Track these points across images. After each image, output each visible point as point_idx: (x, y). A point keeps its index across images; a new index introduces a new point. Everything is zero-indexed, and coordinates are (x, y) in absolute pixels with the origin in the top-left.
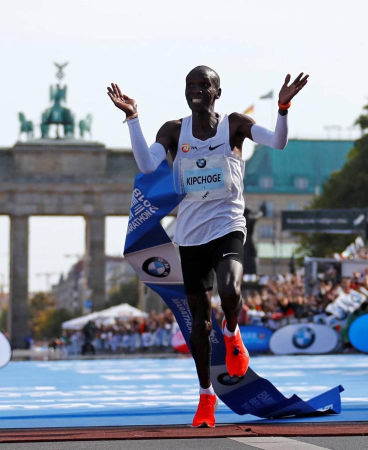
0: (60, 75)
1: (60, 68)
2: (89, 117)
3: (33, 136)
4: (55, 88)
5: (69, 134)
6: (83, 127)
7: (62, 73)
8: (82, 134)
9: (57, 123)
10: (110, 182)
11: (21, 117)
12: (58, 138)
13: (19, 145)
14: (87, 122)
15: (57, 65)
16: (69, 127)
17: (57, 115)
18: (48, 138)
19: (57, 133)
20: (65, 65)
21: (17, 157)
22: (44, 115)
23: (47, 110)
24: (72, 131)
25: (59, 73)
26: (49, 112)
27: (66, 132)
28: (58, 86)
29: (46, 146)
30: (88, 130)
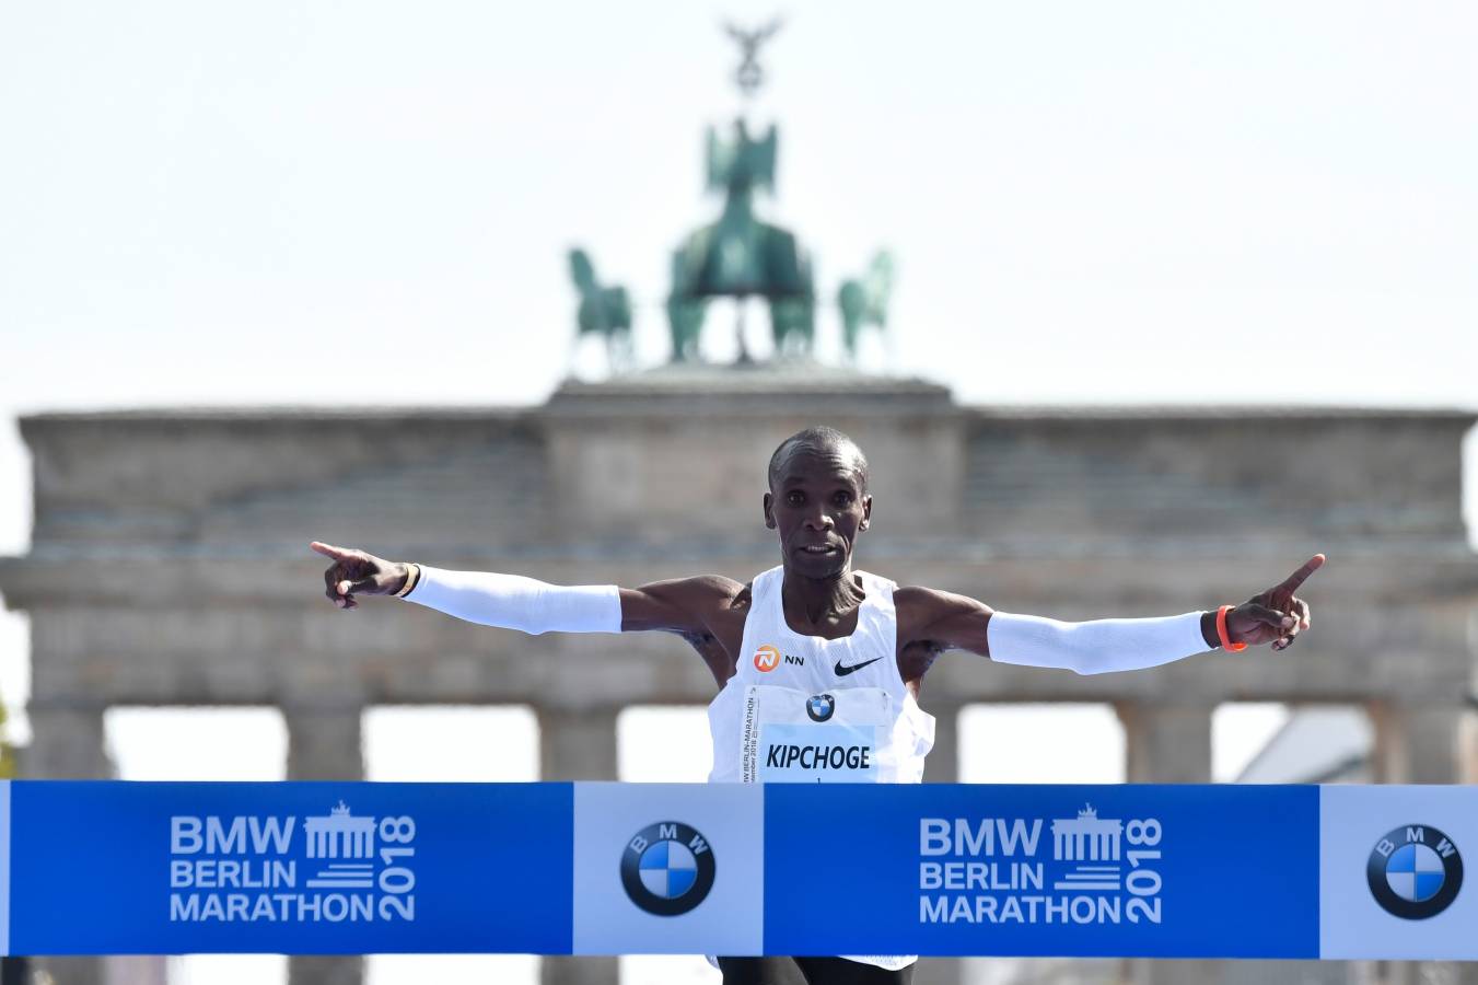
0: (749, 75)
1: (750, 44)
2: (882, 263)
3: (631, 350)
4: (727, 137)
5: (794, 343)
6: (855, 307)
7: (757, 69)
8: (849, 340)
9: (739, 292)
10: (979, 553)
11: (580, 266)
12: (744, 360)
13: (570, 395)
14: (872, 288)
15: (733, 32)
16: (792, 311)
17: (736, 259)
18: (703, 364)
19: (740, 336)
20: (769, 30)
21: (561, 447)
22: (680, 259)
23: (693, 237)
24: (806, 326)
25: (743, 68)
26: (701, 244)
27: (779, 330)
28: (740, 125)
29: (693, 397)
30: (878, 319)
